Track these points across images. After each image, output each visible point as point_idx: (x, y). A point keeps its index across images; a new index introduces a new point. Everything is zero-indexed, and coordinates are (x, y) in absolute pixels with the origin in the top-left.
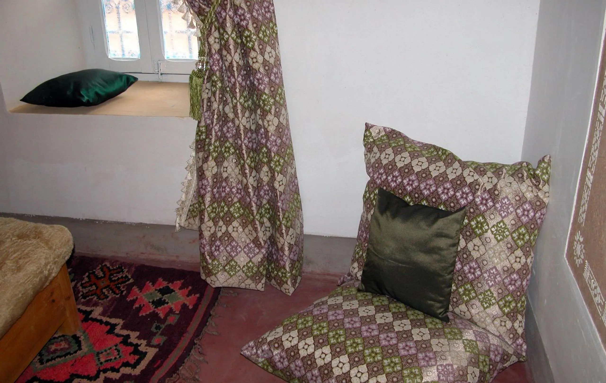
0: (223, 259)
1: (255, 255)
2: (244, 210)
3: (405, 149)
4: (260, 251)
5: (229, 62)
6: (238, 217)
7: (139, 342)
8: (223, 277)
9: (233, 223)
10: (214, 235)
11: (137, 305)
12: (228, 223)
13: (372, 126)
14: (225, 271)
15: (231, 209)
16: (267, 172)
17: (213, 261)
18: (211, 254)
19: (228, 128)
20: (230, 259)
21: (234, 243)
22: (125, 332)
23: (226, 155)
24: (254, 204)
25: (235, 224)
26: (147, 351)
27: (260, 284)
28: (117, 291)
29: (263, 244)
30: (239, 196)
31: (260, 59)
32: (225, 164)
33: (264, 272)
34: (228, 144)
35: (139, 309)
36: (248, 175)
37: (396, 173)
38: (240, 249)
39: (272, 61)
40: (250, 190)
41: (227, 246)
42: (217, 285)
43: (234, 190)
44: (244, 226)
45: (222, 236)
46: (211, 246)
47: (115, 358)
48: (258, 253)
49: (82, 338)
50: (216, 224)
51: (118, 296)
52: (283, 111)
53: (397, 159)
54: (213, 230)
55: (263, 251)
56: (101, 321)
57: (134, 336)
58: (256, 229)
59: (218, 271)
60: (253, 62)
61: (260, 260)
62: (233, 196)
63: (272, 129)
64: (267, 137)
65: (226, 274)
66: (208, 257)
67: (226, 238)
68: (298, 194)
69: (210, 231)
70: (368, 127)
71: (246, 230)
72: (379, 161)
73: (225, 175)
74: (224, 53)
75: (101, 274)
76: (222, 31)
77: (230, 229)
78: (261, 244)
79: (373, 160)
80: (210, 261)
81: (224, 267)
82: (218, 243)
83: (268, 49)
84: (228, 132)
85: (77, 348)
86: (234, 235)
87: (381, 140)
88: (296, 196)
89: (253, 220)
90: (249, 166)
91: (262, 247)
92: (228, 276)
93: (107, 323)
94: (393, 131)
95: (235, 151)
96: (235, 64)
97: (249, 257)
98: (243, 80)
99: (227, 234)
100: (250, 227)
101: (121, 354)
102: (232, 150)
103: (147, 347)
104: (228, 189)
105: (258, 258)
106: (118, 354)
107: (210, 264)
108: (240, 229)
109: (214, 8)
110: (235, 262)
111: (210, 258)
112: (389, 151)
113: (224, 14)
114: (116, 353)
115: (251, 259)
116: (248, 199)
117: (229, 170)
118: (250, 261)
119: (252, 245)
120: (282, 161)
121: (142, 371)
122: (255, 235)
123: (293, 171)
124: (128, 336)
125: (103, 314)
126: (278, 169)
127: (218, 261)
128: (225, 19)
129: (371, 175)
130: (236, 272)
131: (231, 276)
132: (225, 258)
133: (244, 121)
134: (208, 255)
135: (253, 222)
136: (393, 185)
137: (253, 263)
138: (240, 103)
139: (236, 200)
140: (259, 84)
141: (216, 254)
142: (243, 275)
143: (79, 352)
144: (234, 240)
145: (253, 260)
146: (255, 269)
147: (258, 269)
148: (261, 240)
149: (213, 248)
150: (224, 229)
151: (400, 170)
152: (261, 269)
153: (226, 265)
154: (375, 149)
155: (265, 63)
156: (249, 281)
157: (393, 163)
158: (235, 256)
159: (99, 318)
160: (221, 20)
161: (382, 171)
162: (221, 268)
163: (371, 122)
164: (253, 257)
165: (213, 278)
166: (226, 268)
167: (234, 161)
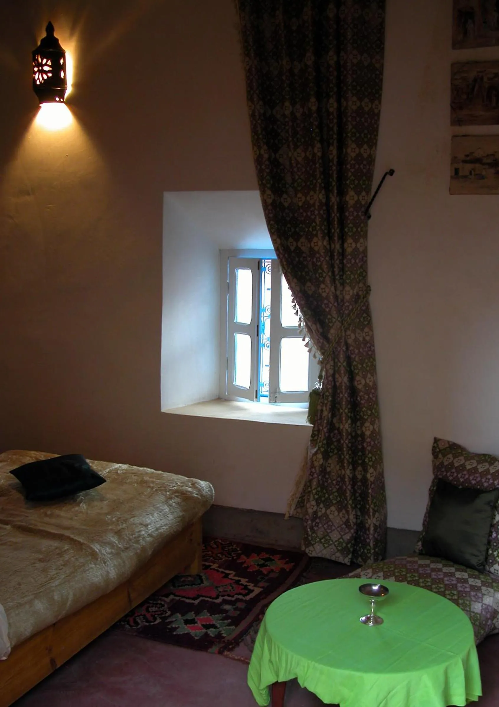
0: (320, 533)
1: (345, 534)
2: (340, 497)
3: (462, 455)
4: (350, 531)
5: (340, 382)
6: (336, 504)
7: (248, 584)
8: (318, 547)
9: (331, 508)
10: (315, 513)
11: (245, 565)
12: (327, 507)
13: (440, 440)
14: (321, 543)
15: (331, 497)
16: (361, 471)
17: (313, 533)
18: (312, 528)
19: (335, 434)
20: (326, 535)
21: (330, 523)
22: (237, 578)
23: (331, 454)
24: (348, 491)
25: (333, 508)
26: (254, 589)
27: (347, 558)
28: (229, 556)
29: (352, 525)
30: (338, 487)
31: (363, 382)
32: (330, 461)
33: (352, 549)
34: (333, 447)
35: (247, 567)
36: (346, 467)
37: (454, 470)
38: (334, 528)
39: (371, 384)
40: (346, 480)
41: (325, 524)
42: (314, 554)
43: (334, 482)
44: (339, 510)
45: (321, 516)
46: (313, 521)
47: (230, 591)
48: (348, 532)
49: (204, 577)
50: (318, 504)
51: (230, 559)
52: (377, 421)
53: (455, 461)
54: (315, 508)
55: (352, 531)
56: (218, 571)
57: (244, 581)
58: (348, 512)
59: (316, 543)
60: (358, 384)
61: (348, 538)
62: (333, 486)
63: (368, 433)
64: (363, 440)
65: (321, 545)
66: (309, 530)
67: (325, 518)
68: (384, 491)
69: (313, 509)
70: (436, 440)
71: (341, 514)
72: (442, 463)
73: (328, 469)
74: (337, 376)
75: (215, 546)
76: (336, 360)
77: (328, 512)
78: (350, 525)
79: (437, 463)
80: (310, 533)
81: (320, 540)
82: (318, 520)
83: (369, 375)
84: (334, 437)
85: (200, 582)
86: (331, 517)
87: (445, 449)
88: (382, 491)
89: (346, 505)
90: (348, 461)
91: (352, 528)
92: (323, 548)
93: (222, 572)
94: (455, 444)
95: (338, 452)
96: (343, 384)
97: (340, 534)
98: (348, 396)
99: (326, 515)
100: (344, 511)
101: (234, 589)
102: (336, 451)
103: (254, 587)
104: (329, 481)
105: (347, 537)
106: (232, 589)
107: (309, 536)
108: (336, 513)
109: (333, 344)
110: (329, 537)
111: (311, 531)
112: (450, 456)
113: (339, 349)
114: (231, 588)
115: (342, 536)
116: (345, 487)
117: (332, 466)
118: (341, 538)
119: (344, 526)
120: (374, 458)
121: (251, 599)
122: (347, 517)
123: (381, 470)
124: (240, 581)
125: (219, 567)
126: (371, 463)
127: (316, 534)
128: (339, 352)
129: (436, 473)
130: (329, 545)
131: (325, 548)
132: (322, 533)
133: (347, 426)
134: (309, 528)
135: (346, 507)
136: (451, 478)
137: (343, 540)
138: (345, 413)
139: (335, 490)
140: (361, 399)
141: (315, 528)
142: (335, 548)
143: (202, 585)
144: (330, 521)
145: (344, 537)
146: (344, 545)
147: (347, 545)
148: (351, 522)
149: (314, 524)
150: (323, 510)
151: (456, 468)
152: (349, 546)
153: (322, 539)
154: (440, 456)
155: (366, 385)
156: (338, 554)
157: (452, 464)
158: (331, 532)
159: (216, 568)
160: (336, 353)
161: (443, 470)
162: (318, 540)
163: (439, 436)
164: (344, 535)
165: (311, 548)
166: (322, 540)
167: (337, 459)
